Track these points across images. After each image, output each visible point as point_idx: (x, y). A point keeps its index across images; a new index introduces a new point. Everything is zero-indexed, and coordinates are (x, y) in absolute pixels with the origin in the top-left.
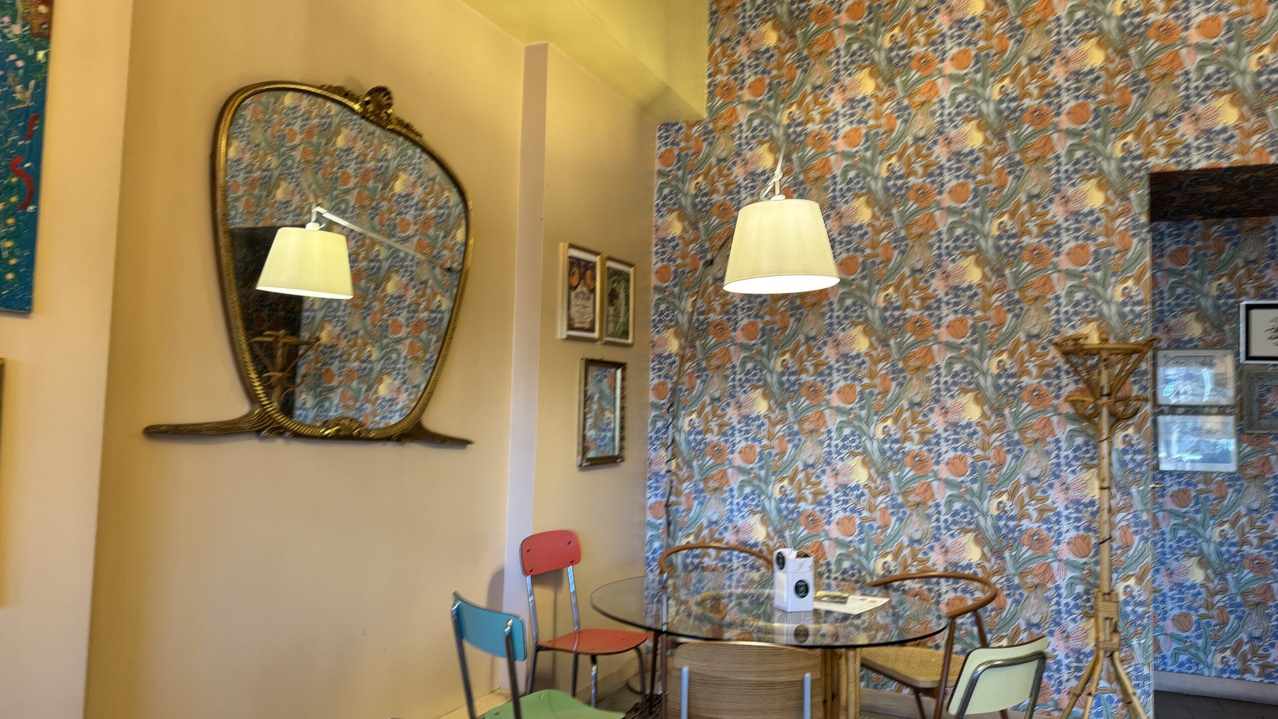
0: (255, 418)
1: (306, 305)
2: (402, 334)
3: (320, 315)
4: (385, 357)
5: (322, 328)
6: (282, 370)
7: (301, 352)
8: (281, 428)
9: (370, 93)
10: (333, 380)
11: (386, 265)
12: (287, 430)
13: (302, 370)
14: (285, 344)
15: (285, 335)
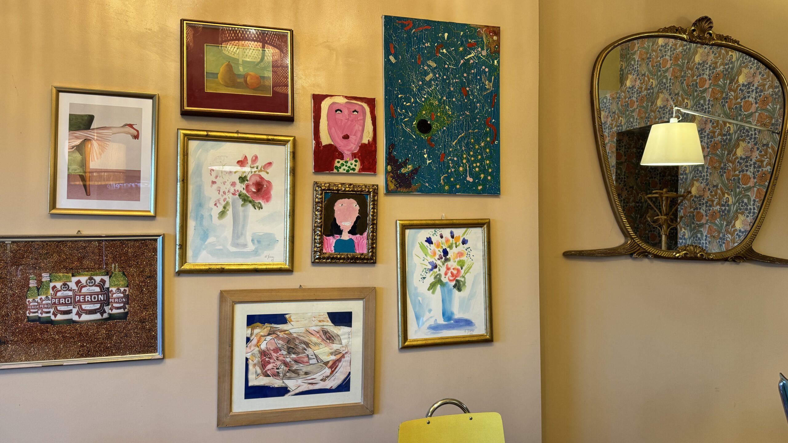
0: (628, 246)
1: (681, 171)
2: (751, 184)
3: (690, 177)
4: (739, 201)
5: (692, 185)
6: (666, 215)
7: (679, 201)
8: (646, 252)
9: (694, 24)
10: (702, 218)
11: (735, 137)
12: (649, 253)
13: (681, 213)
14: (667, 197)
15: (666, 192)
